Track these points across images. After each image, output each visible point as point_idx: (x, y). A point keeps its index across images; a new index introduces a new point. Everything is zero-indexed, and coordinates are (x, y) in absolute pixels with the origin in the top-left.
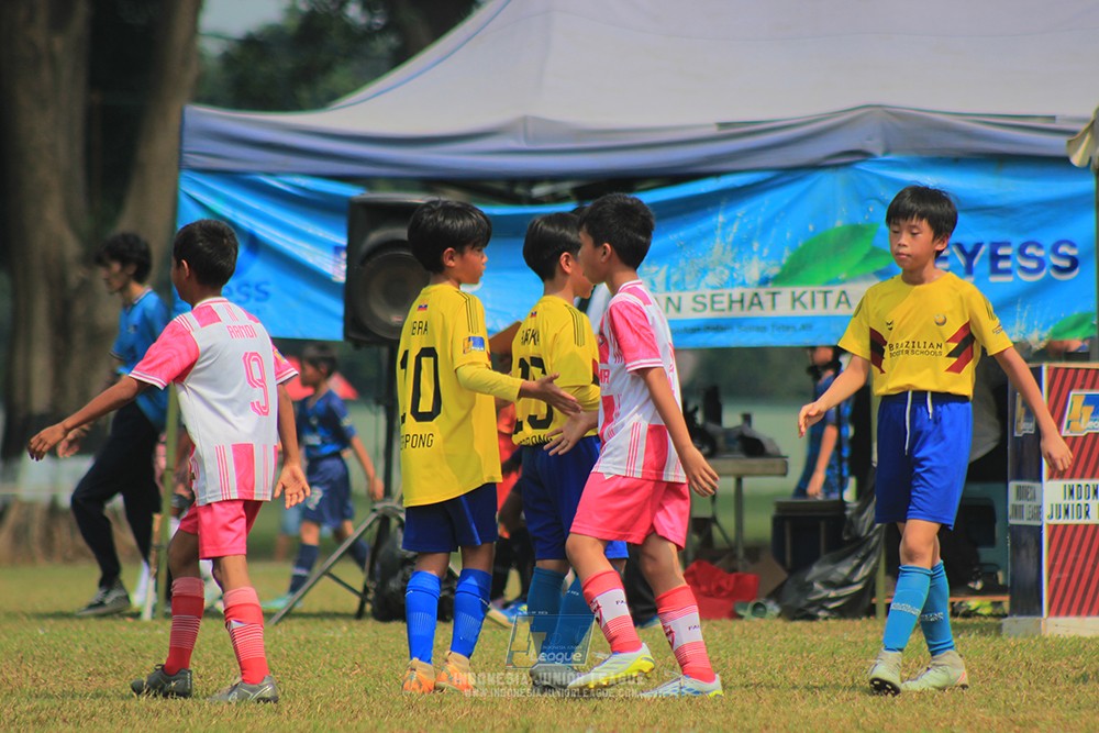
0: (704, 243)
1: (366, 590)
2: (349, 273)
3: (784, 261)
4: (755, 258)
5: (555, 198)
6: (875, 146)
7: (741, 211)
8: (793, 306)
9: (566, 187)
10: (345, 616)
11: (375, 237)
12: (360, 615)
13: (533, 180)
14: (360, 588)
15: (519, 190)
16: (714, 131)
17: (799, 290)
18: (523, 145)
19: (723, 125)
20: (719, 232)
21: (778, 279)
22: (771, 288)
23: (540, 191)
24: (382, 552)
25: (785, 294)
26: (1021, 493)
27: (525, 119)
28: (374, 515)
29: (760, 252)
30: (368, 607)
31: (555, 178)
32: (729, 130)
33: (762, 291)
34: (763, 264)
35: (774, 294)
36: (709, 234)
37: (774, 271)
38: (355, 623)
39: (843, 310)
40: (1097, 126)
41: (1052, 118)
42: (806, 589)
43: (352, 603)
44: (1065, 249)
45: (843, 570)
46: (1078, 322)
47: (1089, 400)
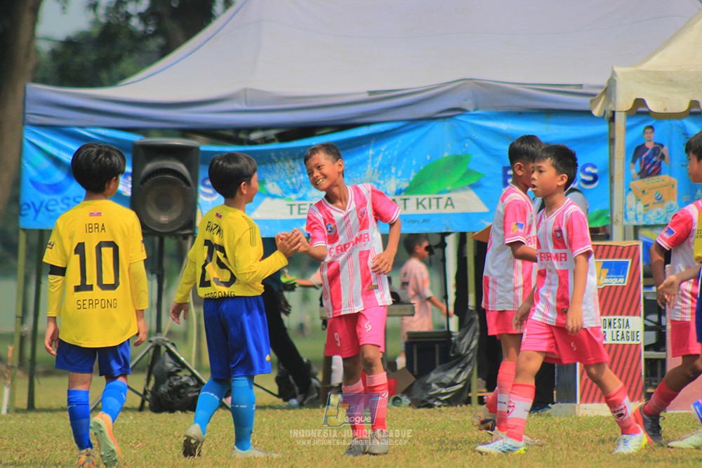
0: (360, 168)
1: (145, 392)
2: (133, 189)
3: (411, 179)
4: (393, 177)
5: (266, 141)
6: (468, 105)
7: (385, 147)
8: (418, 208)
9: (271, 133)
10: (132, 409)
11: (149, 167)
12: (141, 409)
13: (251, 129)
14: (141, 392)
15: (242, 136)
16: (366, 96)
17: (421, 197)
18: (244, 107)
19: (371, 93)
20: (370, 161)
21: (407, 191)
22: (403, 196)
23: (255, 136)
24: (155, 368)
25: (412, 200)
27: (245, 90)
28: (150, 345)
29: (396, 173)
30: (147, 404)
31: (264, 128)
32: (375, 96)
33: (398, 198)
34: (398, 181)
35: (405, 200)
36: (363, 162)
37: (405, 185)
38: (138, 414)
39: (449, 210)
40: (609, 91)
41: (581, 86)
42: (427, 387)
43: (136, 401)
44: (589, 169)
45: (451, 375)
46: (598, 215)
47: (605, 265)
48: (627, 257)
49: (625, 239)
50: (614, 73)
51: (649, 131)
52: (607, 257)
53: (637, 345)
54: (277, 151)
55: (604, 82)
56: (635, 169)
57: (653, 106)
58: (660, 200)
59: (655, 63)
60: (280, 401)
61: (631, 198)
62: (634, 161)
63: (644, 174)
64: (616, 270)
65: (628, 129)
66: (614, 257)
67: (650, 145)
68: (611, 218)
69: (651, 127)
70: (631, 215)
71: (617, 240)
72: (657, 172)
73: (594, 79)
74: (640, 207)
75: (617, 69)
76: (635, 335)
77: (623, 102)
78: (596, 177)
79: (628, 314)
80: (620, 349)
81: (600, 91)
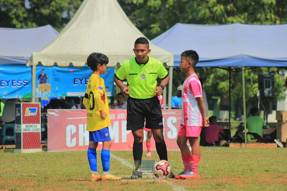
26: (18, 127)
40: (31, 59)
41: (23, 57)
44: (25, 81)
46: (28, 95)
47: (30, 109)
48: (36, 107)
49: (36, 101)
50: (32, 54)
51: (43, 70)
52: (30, 107)
53: (39, 133)
55: (30, 56)
56: (39, 81)
57: (43, 64)
58: (46, 90)
59: (44, 51)
61: (37, 90)
62: (38, 79)
63: (41, 83)
64: (33, 111)
65: (37, 70)
66: (32, 107)
67: (43, 75)
68: (32, 95)
69: (43, 69)
70: (38, 94)
71: (34, 102)
72: (45, 82)
73: (27, 55)
74: (40, 92)
75: (34, 53)
76: (38, 129)
77: (35, 63)
78: (27, 84)
79: (36, 123)
80: (34, 134)
81: (29, 59)
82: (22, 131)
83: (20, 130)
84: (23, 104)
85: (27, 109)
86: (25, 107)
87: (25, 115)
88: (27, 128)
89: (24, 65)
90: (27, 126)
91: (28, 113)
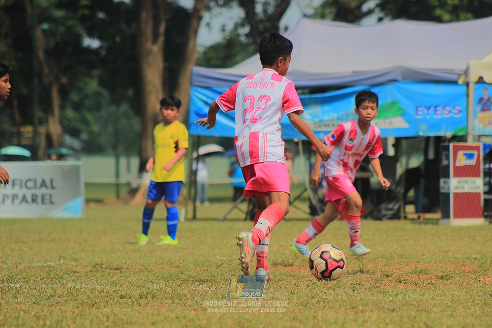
6: (400, 78)
9: (306, 91)
12: (246, 219)
16: (351, 74)
19: (353, 72)
26: (445, 182)
27: (294, 71)
32: (355, 73)
39: (390, 127)
40: (466, 72)
41: (452, 70)
42: (380, 211)
43: (243, 216)
44: (457, 108)
45: (391, 206)
46: (462, 130)
47: (465, 154)
48: (474, 150)
49: (474, 142)
50: (469, 64)
51: (485, 91)
52: (466, 150)
53: (480, 193)
54: (309, 99)
55: (464, 68)
56: (479, 108)
57: (487, 80)
60: (310, 217)
61: (476, 122)
62: (478, 104)
63: (483, 110)
64: (469, 157)
65: (476, 90)
66: (469, 150)
67: (486, 98)
68: (467, 131)
69: (486, 89)
71: (470, 143)
72: (489, 110)
73: (460, 67)
74: (482, 126)
76: (478, 187)
77: (473, 78)
78: (460, 111)
79: (475, 176)
80: (471, 195)
81: (461, 73)
82: (452, 191)
83: (449, 188)
84: (454, 146)
85: (461, 154)
86: (456, 149)
87: (458, 164)
88: (460, 185)
89: (455, 83)
90: (459, 182)
91: (462, 160)
